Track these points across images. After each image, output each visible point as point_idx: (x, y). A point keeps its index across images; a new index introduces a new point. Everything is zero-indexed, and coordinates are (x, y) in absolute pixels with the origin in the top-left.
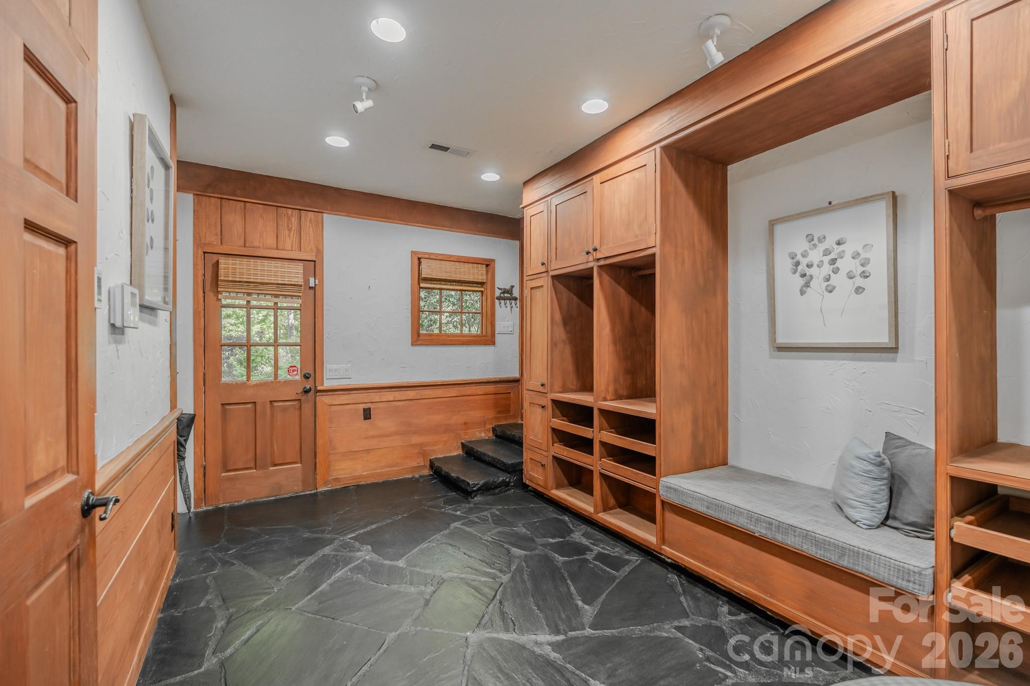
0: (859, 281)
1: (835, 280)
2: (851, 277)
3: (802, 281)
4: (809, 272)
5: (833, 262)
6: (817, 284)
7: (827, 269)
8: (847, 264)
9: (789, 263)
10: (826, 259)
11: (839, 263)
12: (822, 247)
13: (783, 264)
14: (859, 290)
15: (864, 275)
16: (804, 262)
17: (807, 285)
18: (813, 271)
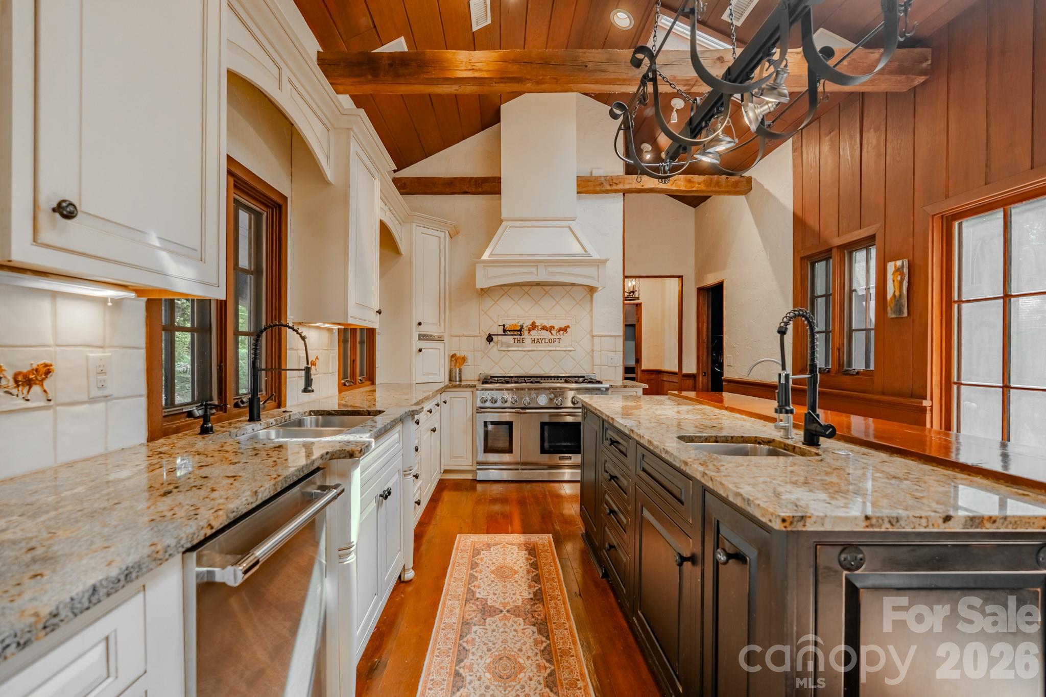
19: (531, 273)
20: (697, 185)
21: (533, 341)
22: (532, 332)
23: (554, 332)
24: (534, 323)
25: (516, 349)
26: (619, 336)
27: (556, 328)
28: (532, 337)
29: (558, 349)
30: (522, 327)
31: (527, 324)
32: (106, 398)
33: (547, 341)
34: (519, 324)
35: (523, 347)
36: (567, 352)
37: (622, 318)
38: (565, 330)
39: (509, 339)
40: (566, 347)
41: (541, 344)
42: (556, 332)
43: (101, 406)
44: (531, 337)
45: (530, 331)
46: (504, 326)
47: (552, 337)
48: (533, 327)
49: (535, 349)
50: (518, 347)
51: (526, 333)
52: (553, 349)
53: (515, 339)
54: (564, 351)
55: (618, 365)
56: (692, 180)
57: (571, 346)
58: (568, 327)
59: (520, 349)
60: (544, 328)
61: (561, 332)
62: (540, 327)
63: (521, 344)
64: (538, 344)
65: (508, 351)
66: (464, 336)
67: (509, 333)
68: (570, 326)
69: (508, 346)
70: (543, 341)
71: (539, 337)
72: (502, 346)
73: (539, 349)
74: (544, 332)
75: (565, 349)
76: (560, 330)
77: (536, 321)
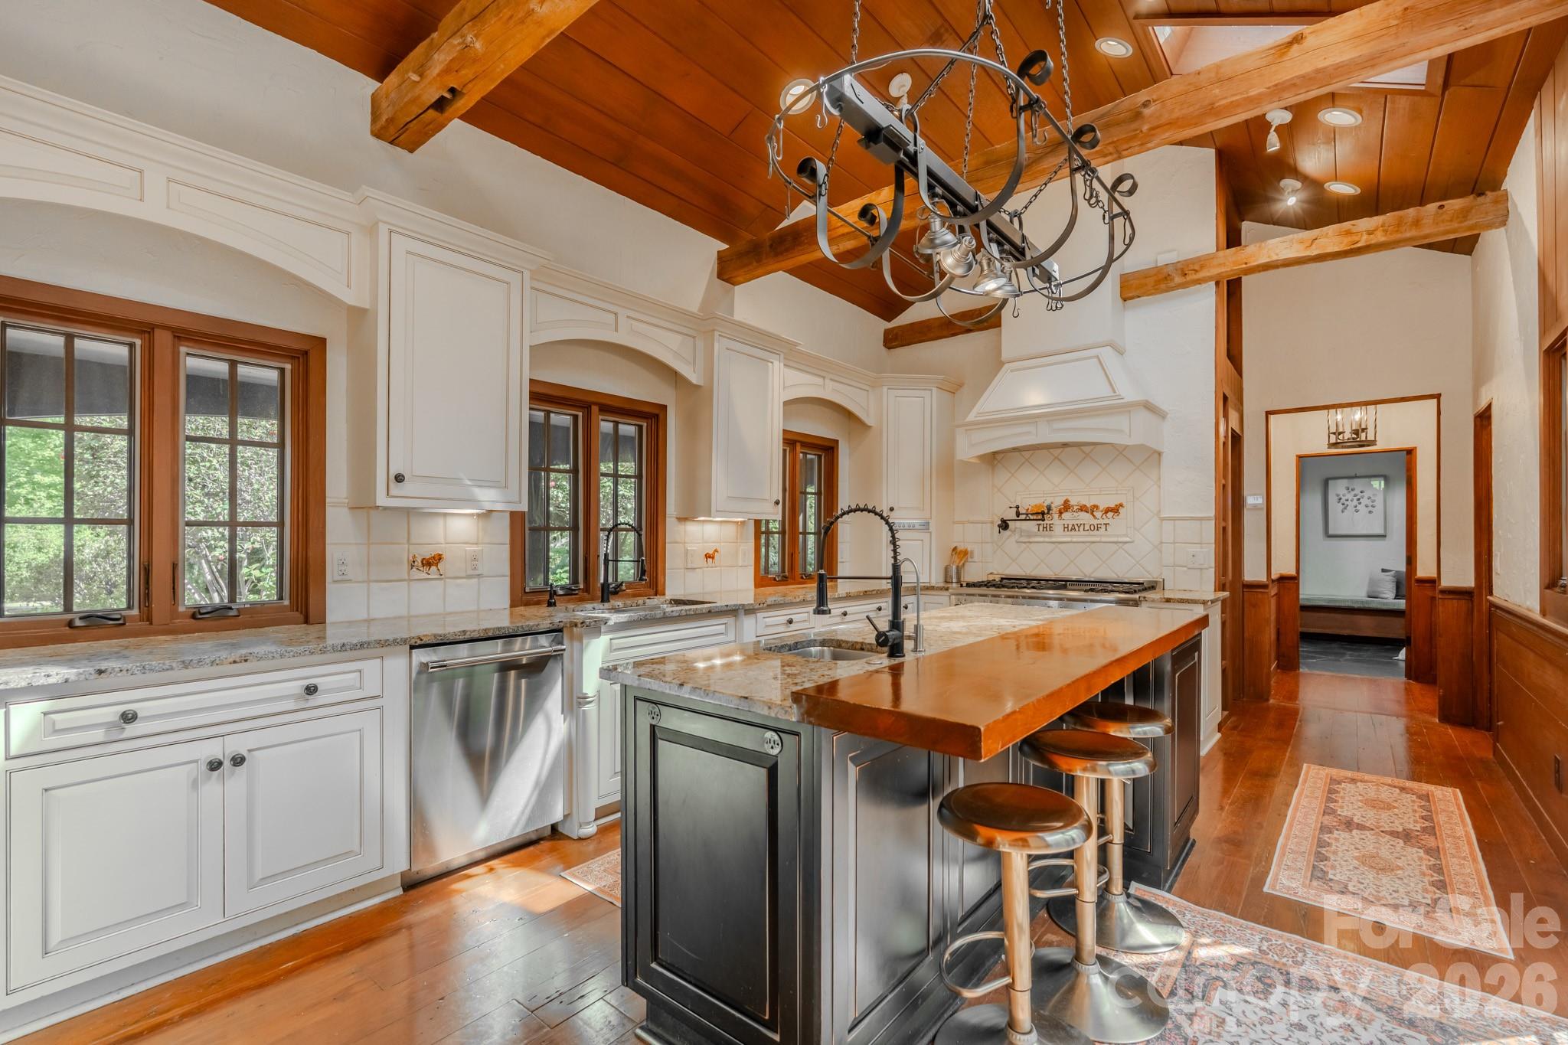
0: (1370, 509)
1: (1359, 507)
2: (1367, 506)
3: (1343, 507)
4: (1346, 503)
5: (1359, 499)
6: (1351, 508)
7: (1355, 502)
8: (1364, 501)
9: (1336, 498)
10: (1355, 498)
11: (1361, 500)
12: (1353, 493)
13: (1332, 499)
14: (1370, 512)
15: (1373, 506)
16: (1344, 498)
17: (1345, 508)
18: (1349, 503)
19: (1029, 433)
20: (1365, 237)
21: (1066, 528)
22: (1063, 515)
23: (1098, 514)
24: (1066, 502)
25: (1041, 539)
26: (1208, 519)
27: (1101, 508)
28: (1064, 522)
29: (1104, 539)
30: (1049, 508)
31: (1058, 502)
32: (479, 576)
33: (1087, 527)
34: (1045, 504)
35: (1051, 536)
36: (1120, 545)
37: (1213, 489)
38: (1115, 510)
39: (1032, 526)
40: (1118, 536)
41: (1077, 533)
42: (1101, 514)
43: (475, 581)
44: (1062, 522)
45: (1061, 513)
46: (1017, 507)
47: (1095, 522)
48: (1066, 507)
49: (1069, 539)
50: (1044, 536)
51: (1056, 516)
52: (1098, 539)
53: (1039, 525)
54: (1116, 543)
55: (1206, 566)
56: (1354, 230)
57: (1126, 535)
58: (1121, 505)
59: (1047, 540)
60: (1083, 509)
61: (1110, 514)
62: (1075, 508)
63: (1049, 533)
64: (1073, 532)
65: (1030, 542)
66: (969, 522)
67: (1031, 517)
68: (1125, 504)
69: (1029, 536)
70: (1082, 528)
71: (1075, 522)
72: (1021, 536)
73: (1075, 540)
74: (1083, 514)
75: (1115, 539)
76: (1107, 510)
77: (1070, 499)
